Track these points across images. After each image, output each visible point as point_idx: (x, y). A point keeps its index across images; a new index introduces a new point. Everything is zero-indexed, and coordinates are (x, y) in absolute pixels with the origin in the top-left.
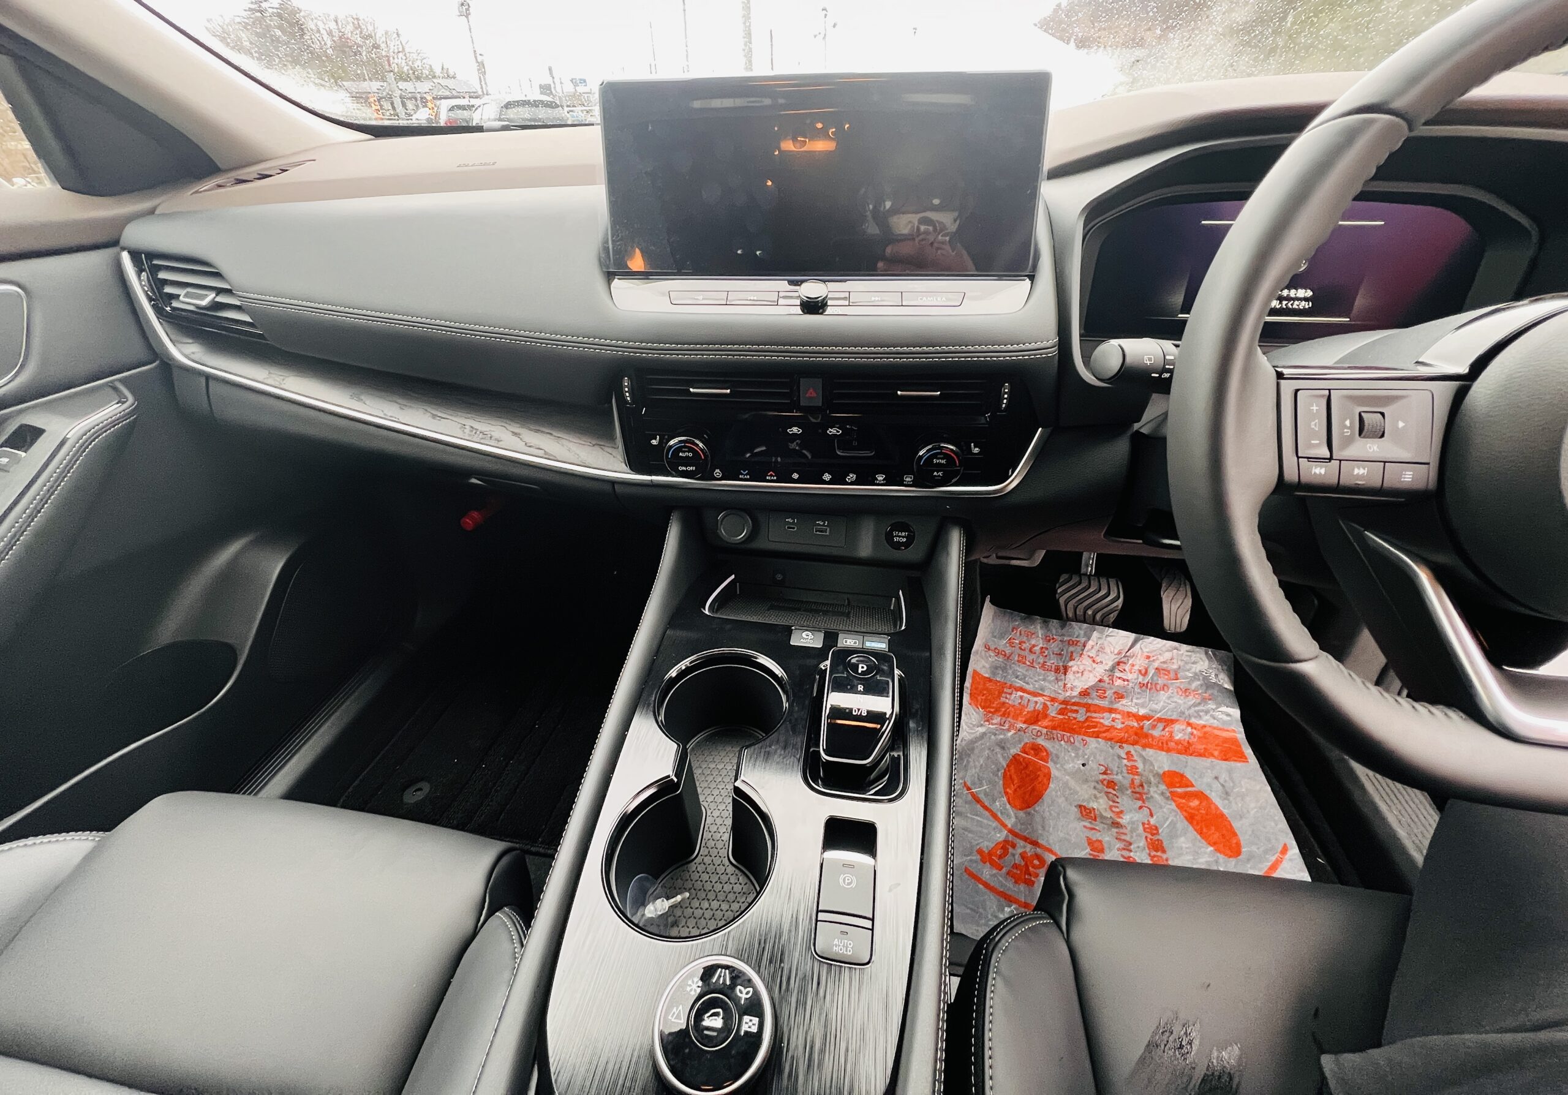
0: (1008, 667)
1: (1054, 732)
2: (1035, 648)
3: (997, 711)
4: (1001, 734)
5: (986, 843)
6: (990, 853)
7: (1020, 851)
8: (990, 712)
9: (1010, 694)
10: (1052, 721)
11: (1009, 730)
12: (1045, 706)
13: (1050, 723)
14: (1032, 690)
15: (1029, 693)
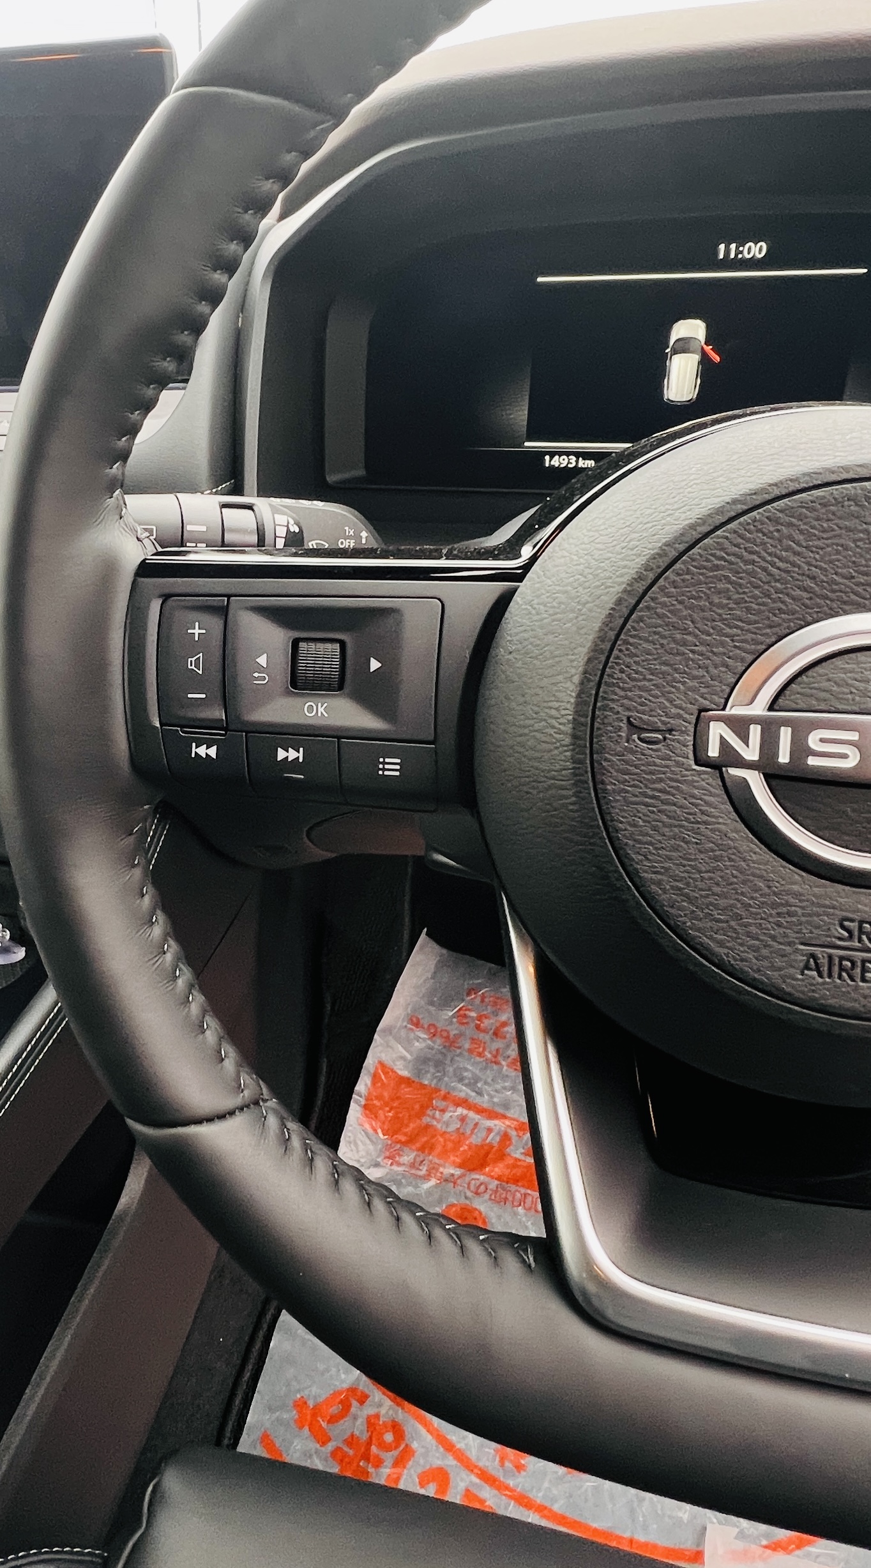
0: (448, 1062)
1: (513, 1188)
2: (506, 1029)
3: (410, 1141)
4: (409, 1184)
5: (314, 1390)
6: (317, 1411)
7: (368, 1410)
8: (399, 1142)
9: (443, 1111)
10: (514, 1166)
11: (427, 1177)
12: (506, 1137)
13: (507, 1172)
14: (485, 1105)
15: (480, 1111)
